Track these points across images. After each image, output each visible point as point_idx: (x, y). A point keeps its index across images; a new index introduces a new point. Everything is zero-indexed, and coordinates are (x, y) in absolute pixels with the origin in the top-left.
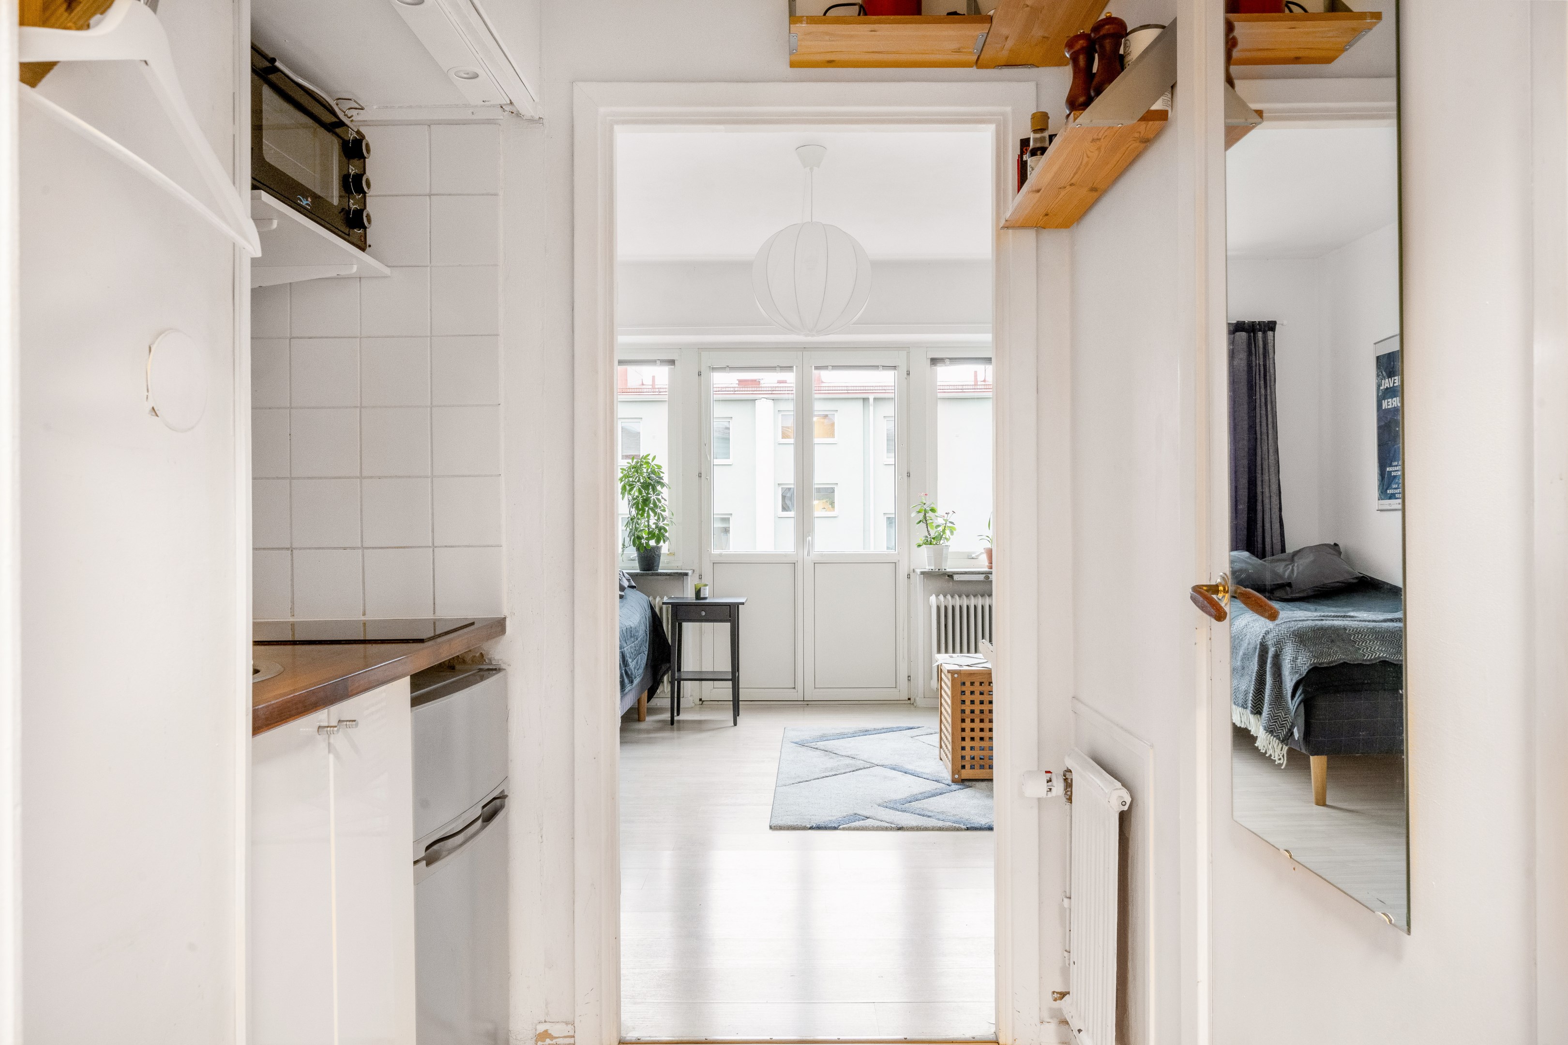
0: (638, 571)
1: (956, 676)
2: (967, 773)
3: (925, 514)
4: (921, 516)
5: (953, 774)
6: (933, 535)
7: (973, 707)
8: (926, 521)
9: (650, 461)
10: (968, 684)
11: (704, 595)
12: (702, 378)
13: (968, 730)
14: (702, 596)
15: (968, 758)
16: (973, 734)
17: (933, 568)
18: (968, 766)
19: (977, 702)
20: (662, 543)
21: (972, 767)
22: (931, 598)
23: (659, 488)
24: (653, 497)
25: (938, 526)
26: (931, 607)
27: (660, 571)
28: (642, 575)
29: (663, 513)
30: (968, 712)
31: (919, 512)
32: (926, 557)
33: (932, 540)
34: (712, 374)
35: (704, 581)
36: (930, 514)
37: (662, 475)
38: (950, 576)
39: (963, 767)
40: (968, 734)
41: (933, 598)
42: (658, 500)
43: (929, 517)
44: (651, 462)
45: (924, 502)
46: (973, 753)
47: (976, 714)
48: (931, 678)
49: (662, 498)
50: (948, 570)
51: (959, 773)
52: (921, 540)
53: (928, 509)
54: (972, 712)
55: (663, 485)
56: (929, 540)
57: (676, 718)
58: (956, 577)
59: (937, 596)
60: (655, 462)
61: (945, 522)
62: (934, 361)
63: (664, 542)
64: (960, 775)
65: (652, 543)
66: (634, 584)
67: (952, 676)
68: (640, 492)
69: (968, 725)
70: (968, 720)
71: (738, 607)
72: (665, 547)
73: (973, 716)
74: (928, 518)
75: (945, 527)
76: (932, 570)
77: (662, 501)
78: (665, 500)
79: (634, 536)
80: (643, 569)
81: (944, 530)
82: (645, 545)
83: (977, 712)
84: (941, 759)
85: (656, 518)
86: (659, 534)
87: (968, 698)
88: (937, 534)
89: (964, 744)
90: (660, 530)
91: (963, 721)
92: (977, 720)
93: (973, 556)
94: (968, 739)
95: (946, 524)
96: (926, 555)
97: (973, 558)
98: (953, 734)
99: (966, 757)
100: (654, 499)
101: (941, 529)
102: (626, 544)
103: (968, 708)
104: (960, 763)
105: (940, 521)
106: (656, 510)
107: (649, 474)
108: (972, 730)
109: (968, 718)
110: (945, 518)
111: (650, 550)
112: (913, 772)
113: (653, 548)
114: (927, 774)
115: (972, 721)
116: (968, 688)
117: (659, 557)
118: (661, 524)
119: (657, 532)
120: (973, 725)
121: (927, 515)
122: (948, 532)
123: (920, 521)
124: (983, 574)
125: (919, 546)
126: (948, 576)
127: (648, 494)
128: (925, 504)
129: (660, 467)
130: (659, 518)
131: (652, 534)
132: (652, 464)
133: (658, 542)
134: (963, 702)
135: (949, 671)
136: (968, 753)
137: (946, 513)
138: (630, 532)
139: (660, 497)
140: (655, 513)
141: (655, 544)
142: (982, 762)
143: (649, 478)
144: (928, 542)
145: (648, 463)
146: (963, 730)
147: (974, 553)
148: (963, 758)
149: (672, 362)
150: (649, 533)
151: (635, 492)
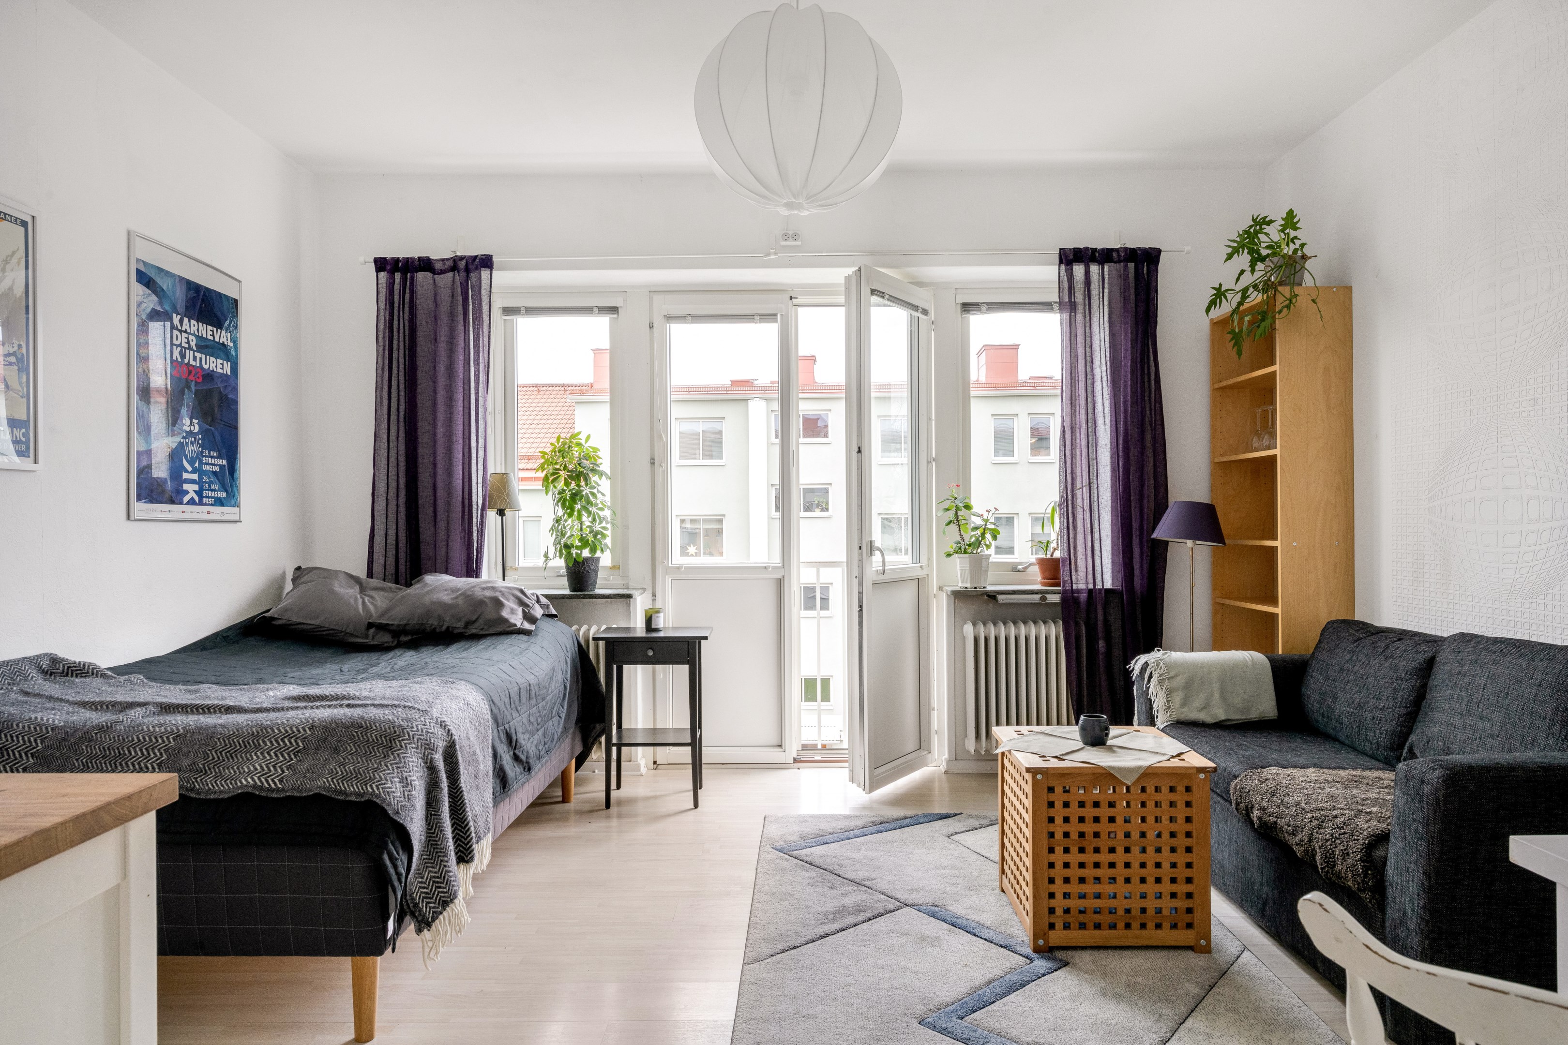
0: (567, 592)
1: (1039, 777)
2: (1057, 937)
3: (956, 513)
4: (951, 515)
5: (1036, 936)
6: (967, 541)
7: (1067, 828)
8: (958, 521)
9: (583, 442)
10: (1059, 790)
11: (657, 625)
12: (655, 330)
13: (1059, 865)
14: (653, 626)
15: (1059, 911)
16: (1067, 873)
17: (968, 585)
18: (1059, 925)
19: (1074, 819)
20: (598, 554)
21: (1067, 926)
22: (965, 626)
23: (594, 478)
24: (586, 491)
25: (976, 528)
26: (964, 638)
27: (598, 591)
28: (569, 597)
29: (600, 513)
30: (1059, 836)
31: (947, 510)
32: (959, 571)
33: (967, 547)
34: (668, 325)
35: (658, 605)
36: (963, 513)
37: (599, 461)
38: (992, 596)
39: (1052, 926)
40: (1059, 872)
41: (969, 629)
42: (593, 494)
43: (962, 516)
44: (584, 444)
45: (955, 495)
46: (1069, 903)
47: (1074, 840)
48: (966, 736)
49: (599, 492)
50: (989, 588)
51: (1045, 936)
52: (951, 547)
53: (961, 505)
54: (1066, 835)
55: (601, 474)
56: (963, 547)
57: (614, 794)
58: (1000, 598)
59: (974, 625)
60: (589, 444)
61: (984, 523)
62: (967, 307)
63: (602, 550)
64: (1046, 941)
65: (586, 553)
66: (554, 612)
67: (1034, 777)
68: (567, 484)
69: (1059, 857)
70: (1059, 850)
71: (700, 643)
72: (605, 559)
73: (1067, 842)
74: (960, 518)
75: (985, 529)
76: (966, 588)
77: (599, 495)
78: (603, 495)
79: (560, 544)
80: (573, 589)
81: (983, 534)
82: (574, 556)
83: (1074, 836)
84: (1003, 891)
85: (590, 519)
86: (592, 541)
87: (1059, 812)
88: (973, 539)
89: (1052, 888)
90: (595, 536)
91: (1051, 850)
92: (1074, 849)
93: (1020, 567)
94: (1059, 881)
95: (986, 525)
96: (958, 568)
97: (1019, 571)
98: (1034, 873)
99: (1057, 909)
100: (587, 494)
101: (979, 532)
102: (551, 555)
103: (1059, 829)
104: (1046, 920)
105: (978, 521)
106: (590, 509)
107: (580, 460)
108: (1066, 865)
109: (1058, 845)
110: (985, 517)
111: (583, 563)
112: (965, 923)
113: (586, 560)
114: (988, 928)
115: (1067, 850)
116: (1058, 798)
117: (596, 572)
118: (597, 527)
119: (591, 538)
120: (1067, 858)
121: (960, 513)
122: (988, 536)
123: (951, 522)
124: (1037, 593)
125: (949, 555)
126: (989, 596)
127: (579, 486)
128: (956, 498)
129: (596, 450)
130: (594, 520)
131: (584, 543)
132: (586, 445)
133: (593, 550)
134: (1051, 820)
135: (1028, 770)
136: (1059, 903)
137: (987, 511)
138: (556, 538)
139: (595, 491)
140: (589, 513)
141: (590, 556)
142: (1082, 918)
143: (579, 464)
144: (960, 551)
145: (579, 445)
146: (1051, 865)
147: (1020, 563)
148: (1052, 911)
149: (614, 310)
150: (582, 539)
151: (561, 485)
